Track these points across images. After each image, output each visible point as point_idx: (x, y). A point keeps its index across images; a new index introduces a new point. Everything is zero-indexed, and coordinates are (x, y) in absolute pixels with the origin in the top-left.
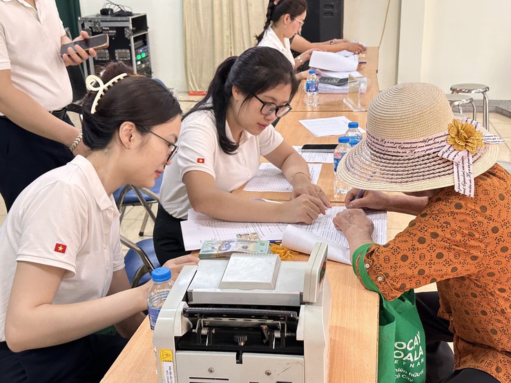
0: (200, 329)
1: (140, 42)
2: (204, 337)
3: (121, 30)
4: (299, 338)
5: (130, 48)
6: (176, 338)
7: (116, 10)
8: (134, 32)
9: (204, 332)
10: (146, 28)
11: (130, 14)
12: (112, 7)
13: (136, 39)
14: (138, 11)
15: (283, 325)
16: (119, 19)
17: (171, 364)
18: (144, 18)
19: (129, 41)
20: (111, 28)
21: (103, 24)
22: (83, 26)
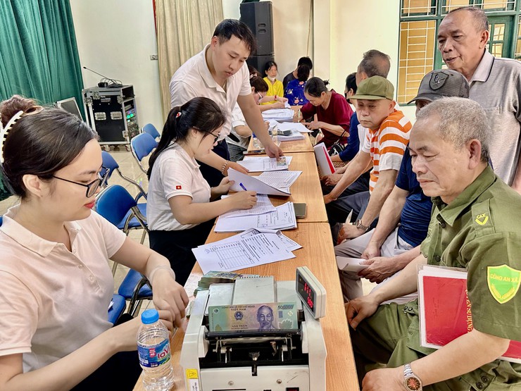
0: (219, 349)
1: (129, 106)
2: (223, 355)
3: (114, 98)
4: (304, 351)
5: (121, 111)
6: (200, 359)
7: (110, 83)
8: (124, 99)
9: (223, 351)
10: (133, 96)
11: (121, 86)
12: (107, 81)
13: (126, 104)
14: (126, 84)
15: (289, 340)
16: (113, 89)
17: (197, 381)
18: (131, 88)
19: (121, 106)
20: (107, 97)
21: (101, 94)
22: (86, 95)
